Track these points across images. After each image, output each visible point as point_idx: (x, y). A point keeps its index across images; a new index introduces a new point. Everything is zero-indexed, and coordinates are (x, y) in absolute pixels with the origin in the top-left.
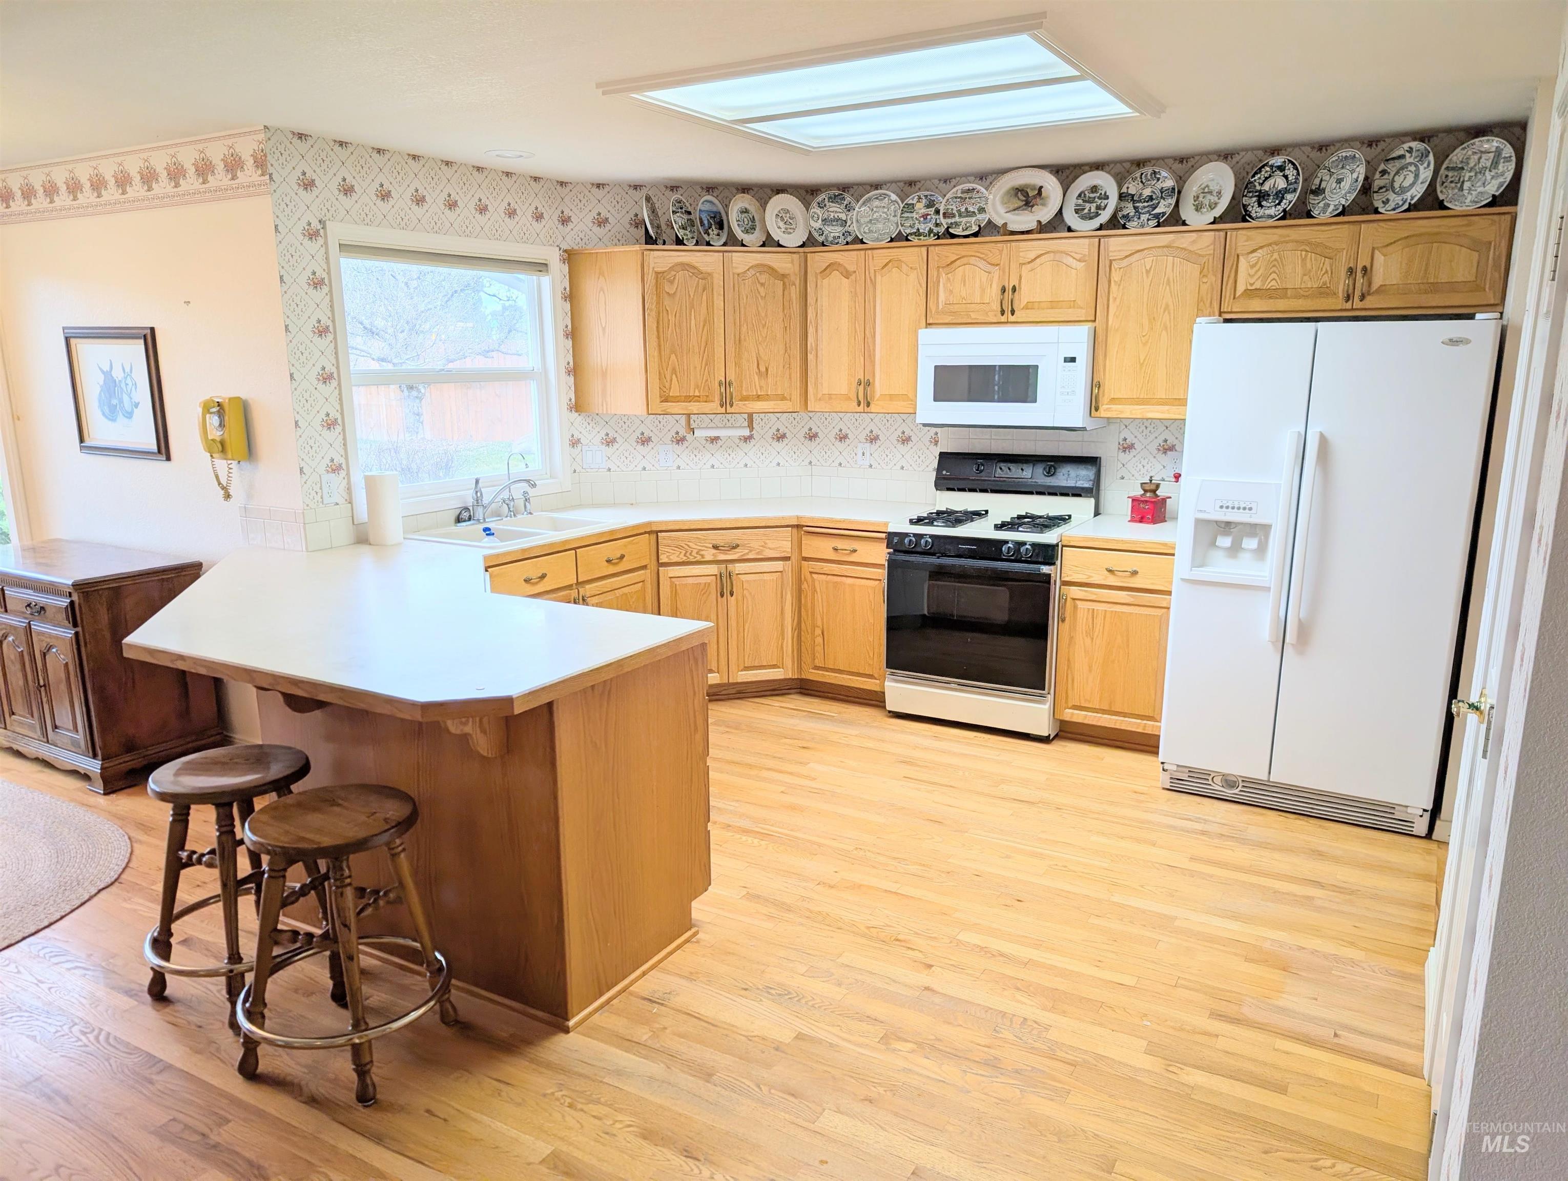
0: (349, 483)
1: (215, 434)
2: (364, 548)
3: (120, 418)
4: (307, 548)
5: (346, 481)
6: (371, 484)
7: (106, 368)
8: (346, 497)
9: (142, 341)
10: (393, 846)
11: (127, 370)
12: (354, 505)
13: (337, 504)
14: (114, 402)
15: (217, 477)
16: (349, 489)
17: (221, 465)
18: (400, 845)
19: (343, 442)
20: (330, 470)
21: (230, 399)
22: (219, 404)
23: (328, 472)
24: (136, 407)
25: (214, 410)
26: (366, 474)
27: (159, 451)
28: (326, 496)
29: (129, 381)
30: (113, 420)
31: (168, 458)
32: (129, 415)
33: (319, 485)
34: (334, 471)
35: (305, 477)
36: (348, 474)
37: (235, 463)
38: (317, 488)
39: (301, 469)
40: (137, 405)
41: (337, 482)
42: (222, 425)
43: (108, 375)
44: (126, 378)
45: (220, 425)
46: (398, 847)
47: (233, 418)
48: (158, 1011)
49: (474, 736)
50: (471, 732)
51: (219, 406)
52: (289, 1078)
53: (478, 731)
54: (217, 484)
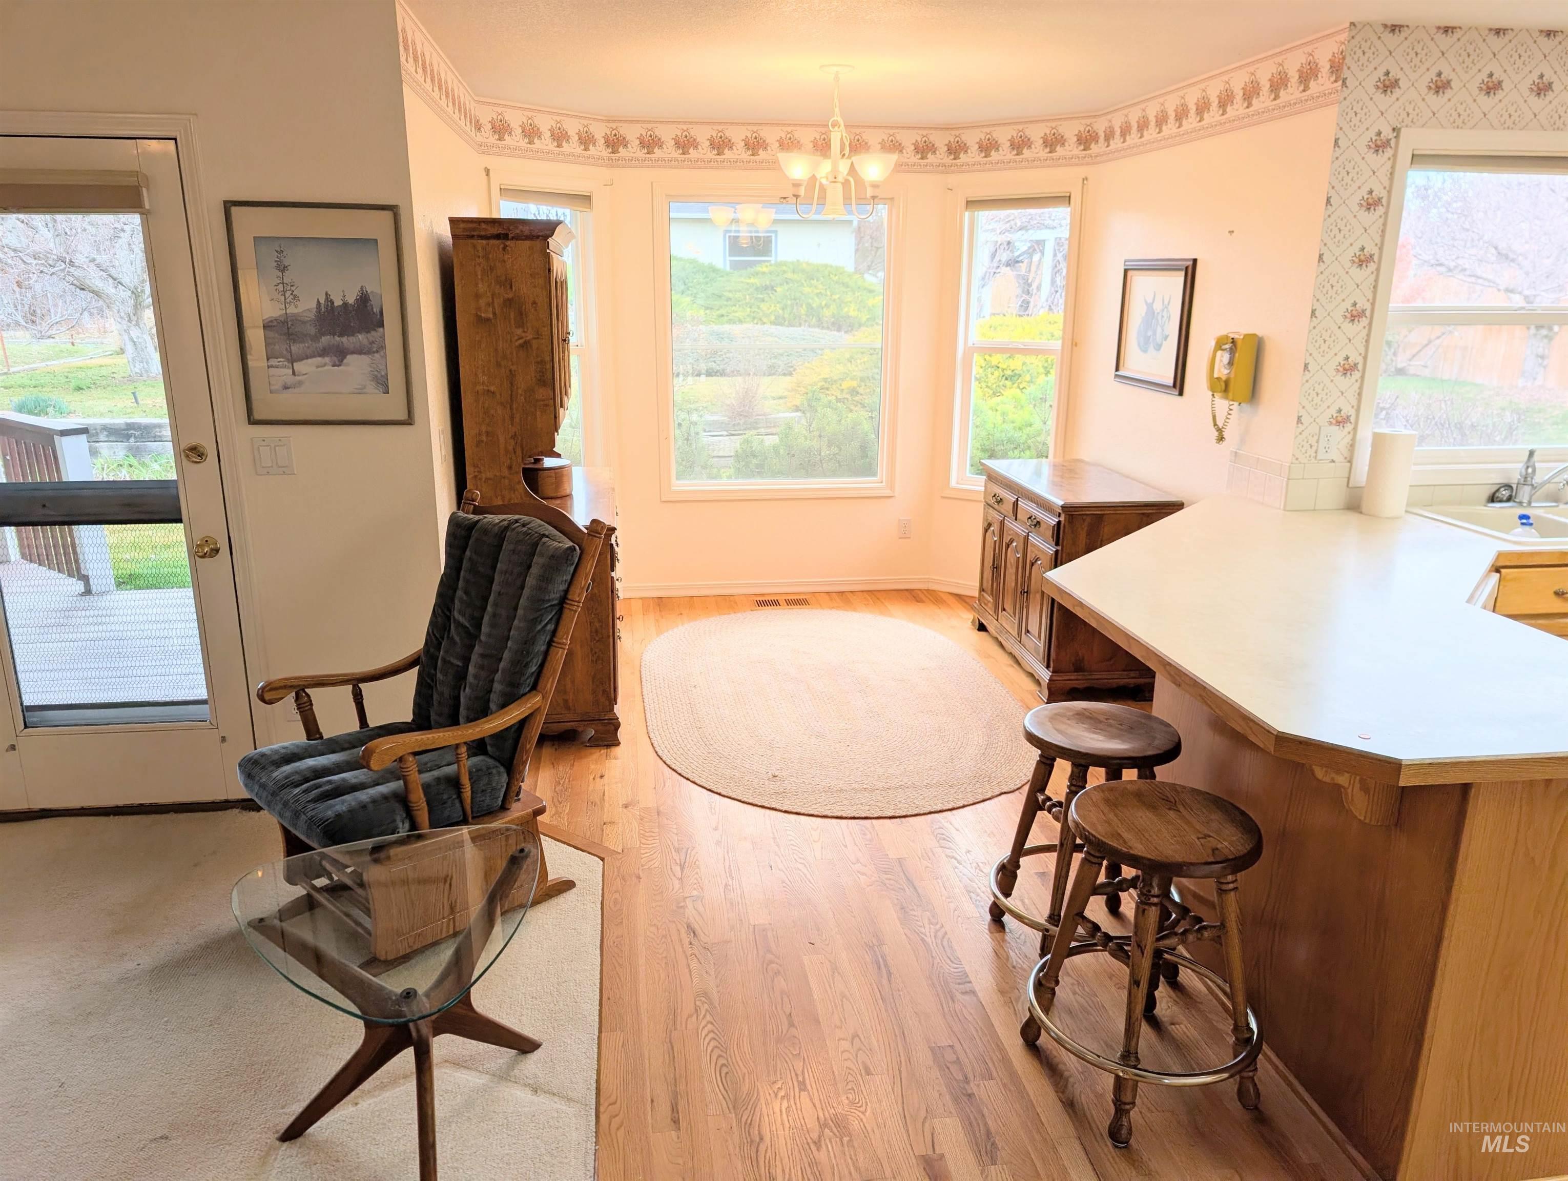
0: (1354, 439)
1: (1221, 371)
2: (1353, 517)
3: (1151, 349)
4: (1285, 505)
5: (1350, 436)
6: (1378, 441)
7: (1150, 301)
8: (1346, 454)
9: (1183, 273)
10: (1223, 881)
11: (1166, 302)
12: (1354, 466)
13: (1333, 461)
14: (1150, 333)
15: (1214, 418)
16: (1352, 446)
17: (1222, 404)
18: (1233, 882)
19: (1358, 391)
20: (1334, 422)
21: (1246, 336)
22: (1233, 341)
23: (1331, 423)
24: (1166, 339)
25: (1227, 346)
26: (1378, 430)
27: (1174, 386)
28: (1321, 451)
29: (1165, 314)
30: (1145, 351)
31: (1181, 393)
32: (1158, 347)
33: (1316, 437)
34: (1338, 423)
35: (1301, 427)
36: (1355, 429)
37: (1236, 404)
38: (1313, 441)
39: (1299, 418)
40: (1166, 338)
41: (1340, 436)
42: (1231, 363)
43: (1150, 306)
44: (1163, 310)
45: (1229, 363)
46: (1228, 883)
47: (1244, 357)
48: (991, 933)
49: (1349, 790)
50: (1346, 785)
51: (1233, 342)
52: (1061, 1067)
53: (1357, 785)
54: (1212, 424)
